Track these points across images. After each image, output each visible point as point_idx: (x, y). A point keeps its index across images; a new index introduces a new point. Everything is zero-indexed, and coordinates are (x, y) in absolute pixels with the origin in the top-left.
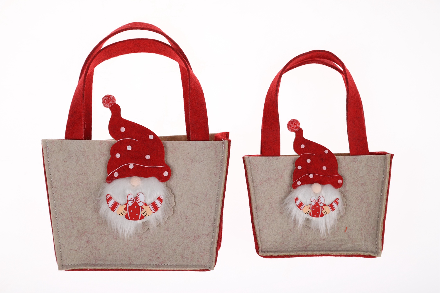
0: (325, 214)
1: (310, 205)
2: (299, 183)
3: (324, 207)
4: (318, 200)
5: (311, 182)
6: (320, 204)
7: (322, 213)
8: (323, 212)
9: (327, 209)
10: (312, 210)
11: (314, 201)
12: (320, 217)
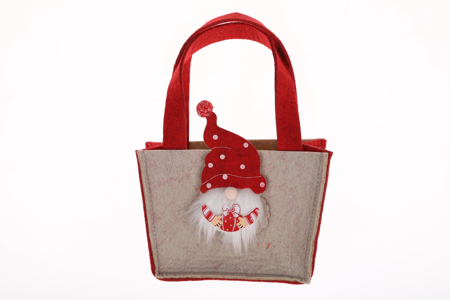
0: (241, 228)
1: (222, 215)
2: (209, 186)
3: (239, 218)
4: (232, 210)
5: (224, 184)
6: (234, 215)
7: (236, 226)
8: (238, 224)
9: (243, 221)
10: (224, 222)
11: (227, 210)
12: (234, 231)
